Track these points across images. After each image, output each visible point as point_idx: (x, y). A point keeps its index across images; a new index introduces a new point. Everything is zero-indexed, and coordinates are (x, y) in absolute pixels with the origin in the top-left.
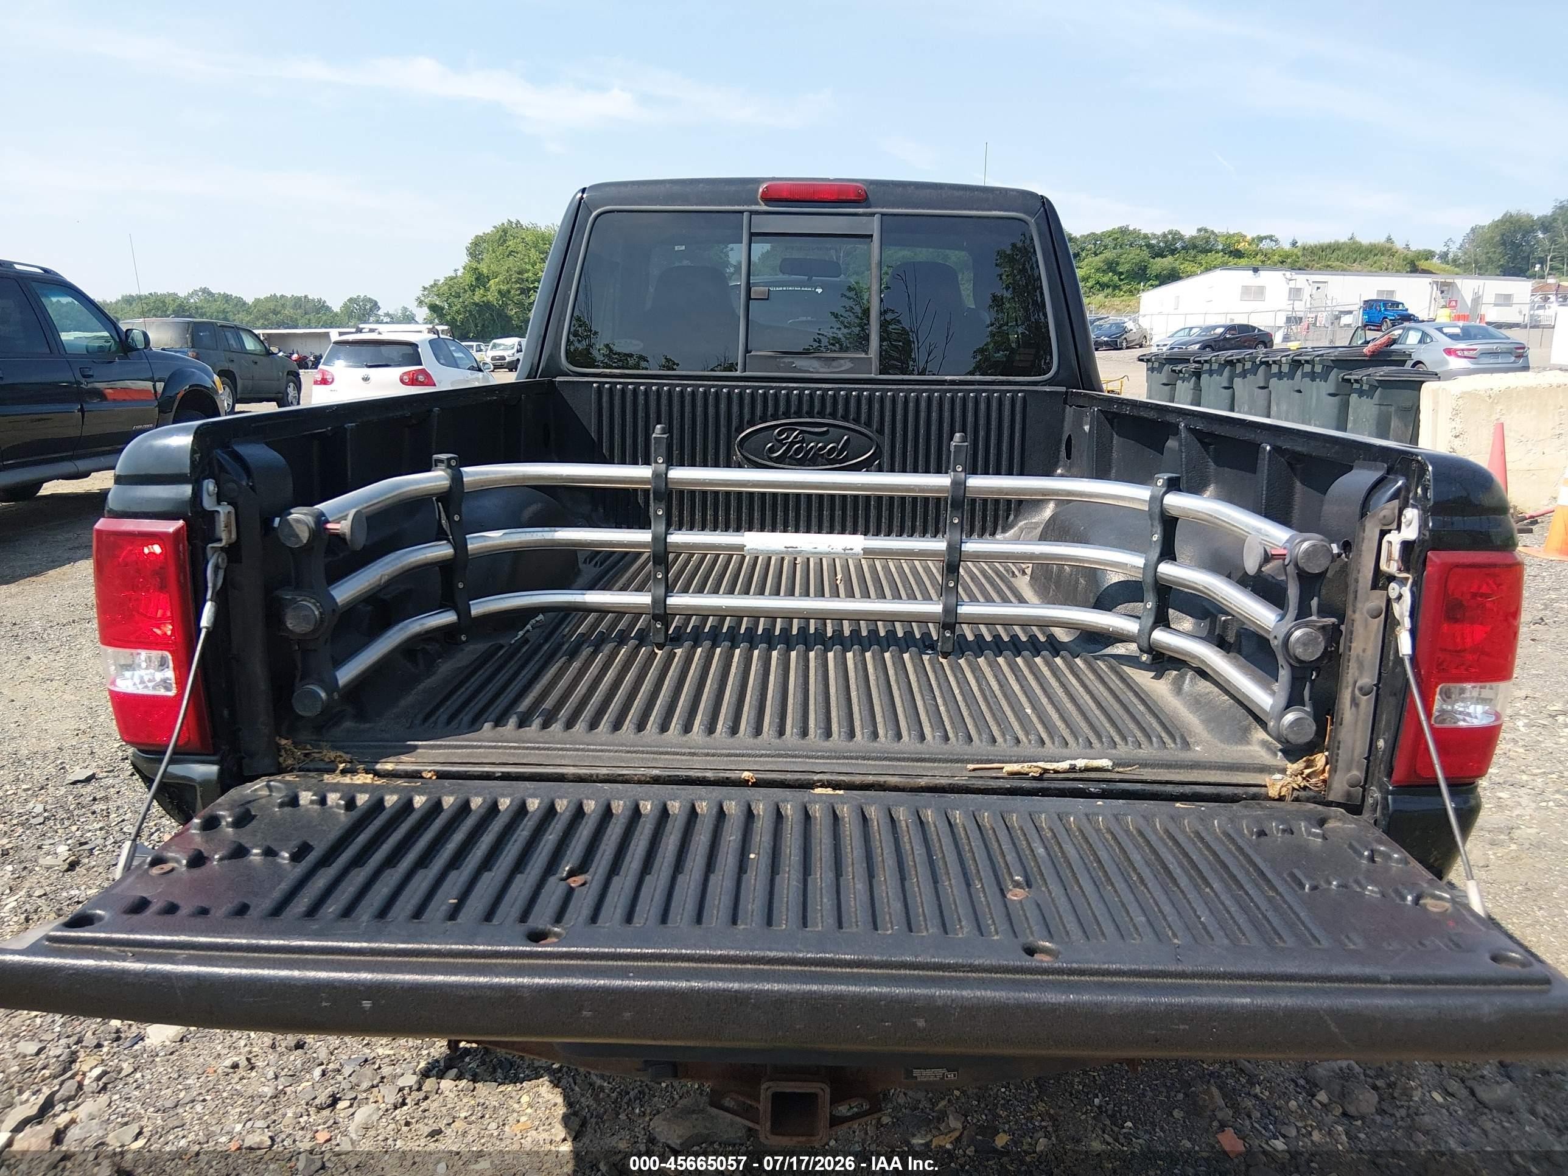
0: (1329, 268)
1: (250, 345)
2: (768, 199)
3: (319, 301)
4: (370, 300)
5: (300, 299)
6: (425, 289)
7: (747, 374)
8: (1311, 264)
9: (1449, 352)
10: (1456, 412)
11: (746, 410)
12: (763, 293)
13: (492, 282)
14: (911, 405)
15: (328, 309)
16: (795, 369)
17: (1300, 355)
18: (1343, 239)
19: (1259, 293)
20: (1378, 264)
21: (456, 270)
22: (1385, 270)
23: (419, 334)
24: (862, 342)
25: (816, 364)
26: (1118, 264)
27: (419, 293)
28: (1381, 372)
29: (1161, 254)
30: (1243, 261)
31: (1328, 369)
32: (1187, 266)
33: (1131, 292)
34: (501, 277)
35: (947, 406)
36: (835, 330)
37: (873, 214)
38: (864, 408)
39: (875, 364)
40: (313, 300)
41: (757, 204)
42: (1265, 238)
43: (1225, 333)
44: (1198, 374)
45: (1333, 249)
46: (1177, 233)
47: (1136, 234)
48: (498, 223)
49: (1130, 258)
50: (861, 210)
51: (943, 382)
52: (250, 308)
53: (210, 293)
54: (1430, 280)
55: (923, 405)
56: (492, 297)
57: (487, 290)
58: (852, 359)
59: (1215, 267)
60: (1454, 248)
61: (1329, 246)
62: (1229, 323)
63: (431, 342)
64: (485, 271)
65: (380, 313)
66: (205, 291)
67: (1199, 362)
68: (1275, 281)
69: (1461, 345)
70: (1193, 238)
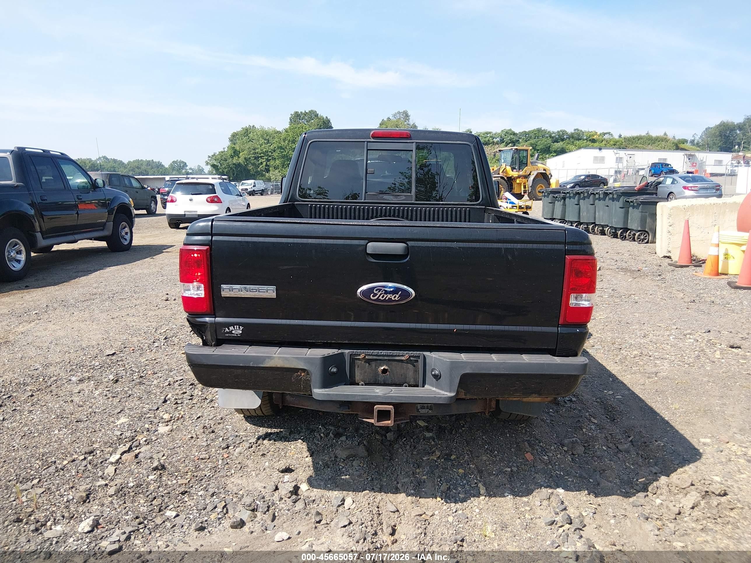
0: (636, 148)
1: (135, 184)
2: (373, 137)
3: (159, 162)
4: (183, 162)
5: (149, 161)
6: (209, 157)
7: (366, 201)
8: (628, 146)
9: (685, 188)
10: (670, 215)
11: (366, 214)
12: (372, 171)
13: (241, 154)
14: (427, 213)
15: (163, 166)
16: (384, 199)
17: (607, 190)
18: (643, 134)
19: (602, 160)
20: (660, 145)
21: (224, 148)
22: (664, 149)
23: (214, 180)
24: (409, 190)
25: (392, 197)
26: (536, 145)
27: (207, 159)
28: (641, 198)
29: (556, 141)
30: (596, 145)
31: (619, 197)
32: (571, 147)
33: (543, 158)
34: (245, 152)
35: (440, 213)
36: (401, 179)
37: (413, 143)
38: (410, 214)
39: (414, 197)
40: (156, 162)
41: (370, 139)
42: (606, 133)
43: (585, 178)
44: (564, 198)
45: (639, 138)
46: (564, 131)
47: (545, 131)
48: (244, 127)
49: (542, 144)
50: (408, 141)
51: (439, 204)
52: (126, 165)
53: (107, 159)
54: (683, 153)
55: (432, 212)
56: (241, 160)
57: (239, 157)
58: (405, 196)
59: (583, 147)
60: (697, 138)
61: (637, 137)
62: (587, 174)
63: (220, 183)
64: (238, 149)
65: (187, 168)
66: (105, 157)
67: (564, 193)
68: (609, 154)
69: (691, 185)
70: (572, 134)
